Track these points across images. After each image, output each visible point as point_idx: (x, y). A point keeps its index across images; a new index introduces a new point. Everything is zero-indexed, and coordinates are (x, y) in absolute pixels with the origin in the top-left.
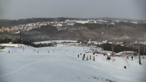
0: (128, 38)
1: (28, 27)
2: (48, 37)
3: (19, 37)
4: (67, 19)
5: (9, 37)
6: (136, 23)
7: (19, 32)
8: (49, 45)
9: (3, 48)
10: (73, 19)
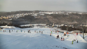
0: (76, 23)
1: (17, 16)
2: (29, 22)
3: (11, 22)
4: (40, 11)
5: (6, 22)
6: (81, 14)
7: (11, 19)
8: (30, 27)
9: (2, 28)
10: (43, 11)
